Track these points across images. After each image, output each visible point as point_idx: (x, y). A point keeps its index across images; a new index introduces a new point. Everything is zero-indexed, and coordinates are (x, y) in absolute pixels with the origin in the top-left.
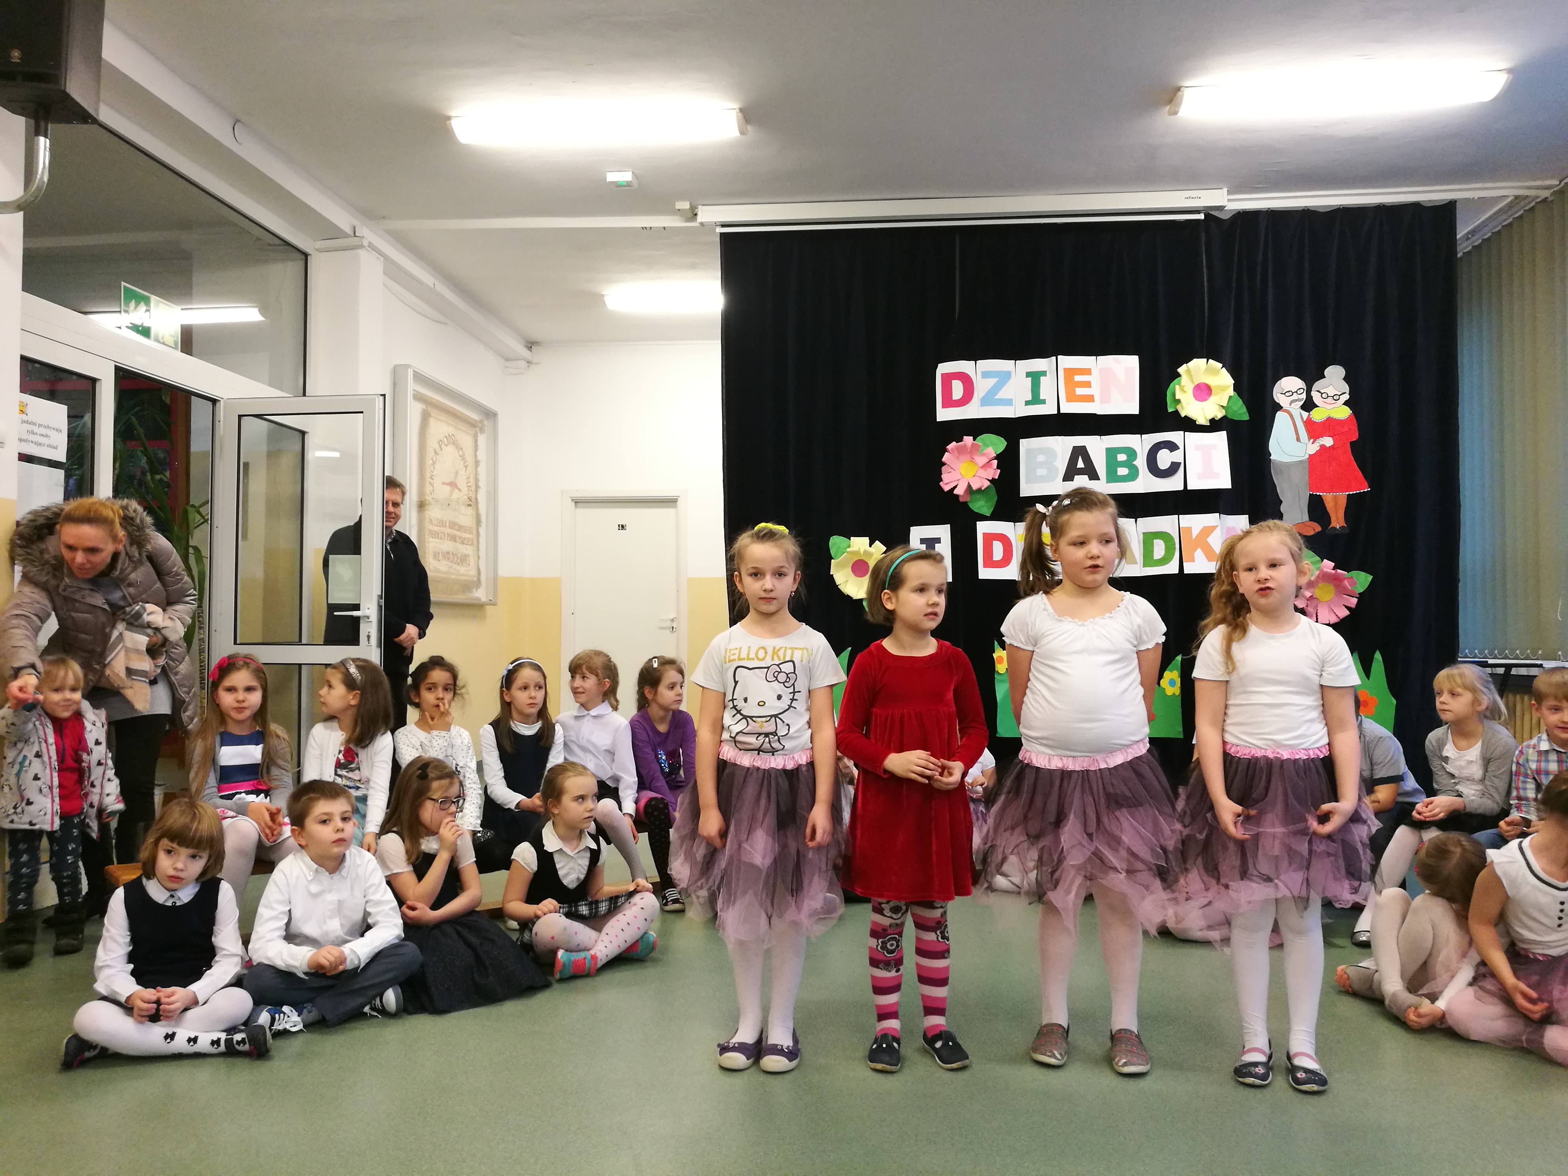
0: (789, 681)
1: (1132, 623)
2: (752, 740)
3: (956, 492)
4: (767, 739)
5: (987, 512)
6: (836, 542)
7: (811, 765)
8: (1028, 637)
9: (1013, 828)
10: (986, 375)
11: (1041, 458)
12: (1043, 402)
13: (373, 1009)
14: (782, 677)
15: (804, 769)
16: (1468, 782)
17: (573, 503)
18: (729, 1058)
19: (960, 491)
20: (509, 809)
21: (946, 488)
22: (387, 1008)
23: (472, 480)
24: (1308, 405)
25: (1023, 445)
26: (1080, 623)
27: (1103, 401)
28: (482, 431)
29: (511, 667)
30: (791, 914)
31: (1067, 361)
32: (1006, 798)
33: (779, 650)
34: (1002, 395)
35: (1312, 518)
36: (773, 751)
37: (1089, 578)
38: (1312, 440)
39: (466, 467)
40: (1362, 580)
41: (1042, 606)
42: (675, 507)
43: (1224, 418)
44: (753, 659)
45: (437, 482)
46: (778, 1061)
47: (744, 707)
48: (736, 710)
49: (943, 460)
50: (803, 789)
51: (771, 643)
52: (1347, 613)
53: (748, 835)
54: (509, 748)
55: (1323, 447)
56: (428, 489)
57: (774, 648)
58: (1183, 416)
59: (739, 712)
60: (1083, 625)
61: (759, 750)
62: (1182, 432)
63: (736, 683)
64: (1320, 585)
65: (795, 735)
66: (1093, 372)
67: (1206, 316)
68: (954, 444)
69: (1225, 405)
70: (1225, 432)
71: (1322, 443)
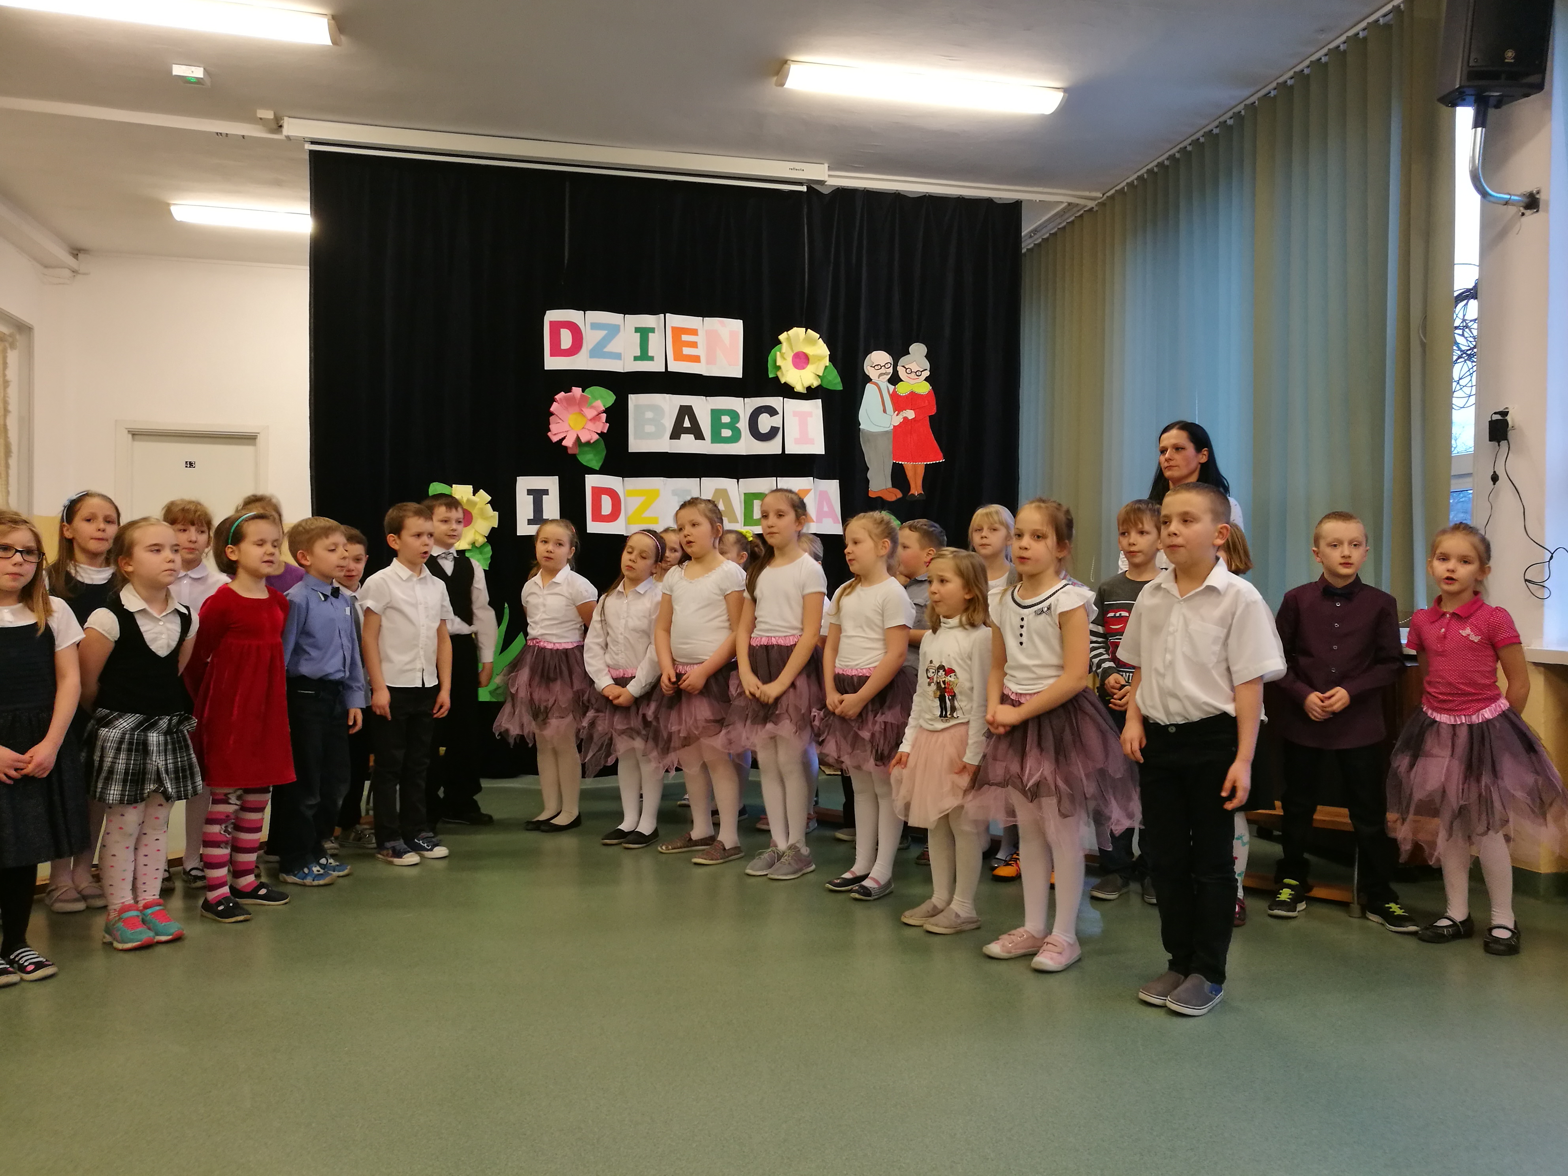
3: (564, 443)
5: (596, 466)
10: (595, 326)
11: (649, 415)
12: (652, 359)
17: (130, 436)
19: (568, 443)
21: (555, 439)
25: (632, 400)
27: (708, 363)
28: (13, 346)
31: (675, 320)
34: (610, 348)
35: (894, 485)
38: (896, 413)
42: (254, 444)
43: (819, 387)
49: (552, 409)
55: (905, 418)
58: (782, 382)
62: (781, 398)
66: (699, 332)
67: (806, 286)
68: (562, 394)
69: (820, 374)
70: (820, 400)
71: (905, 415)
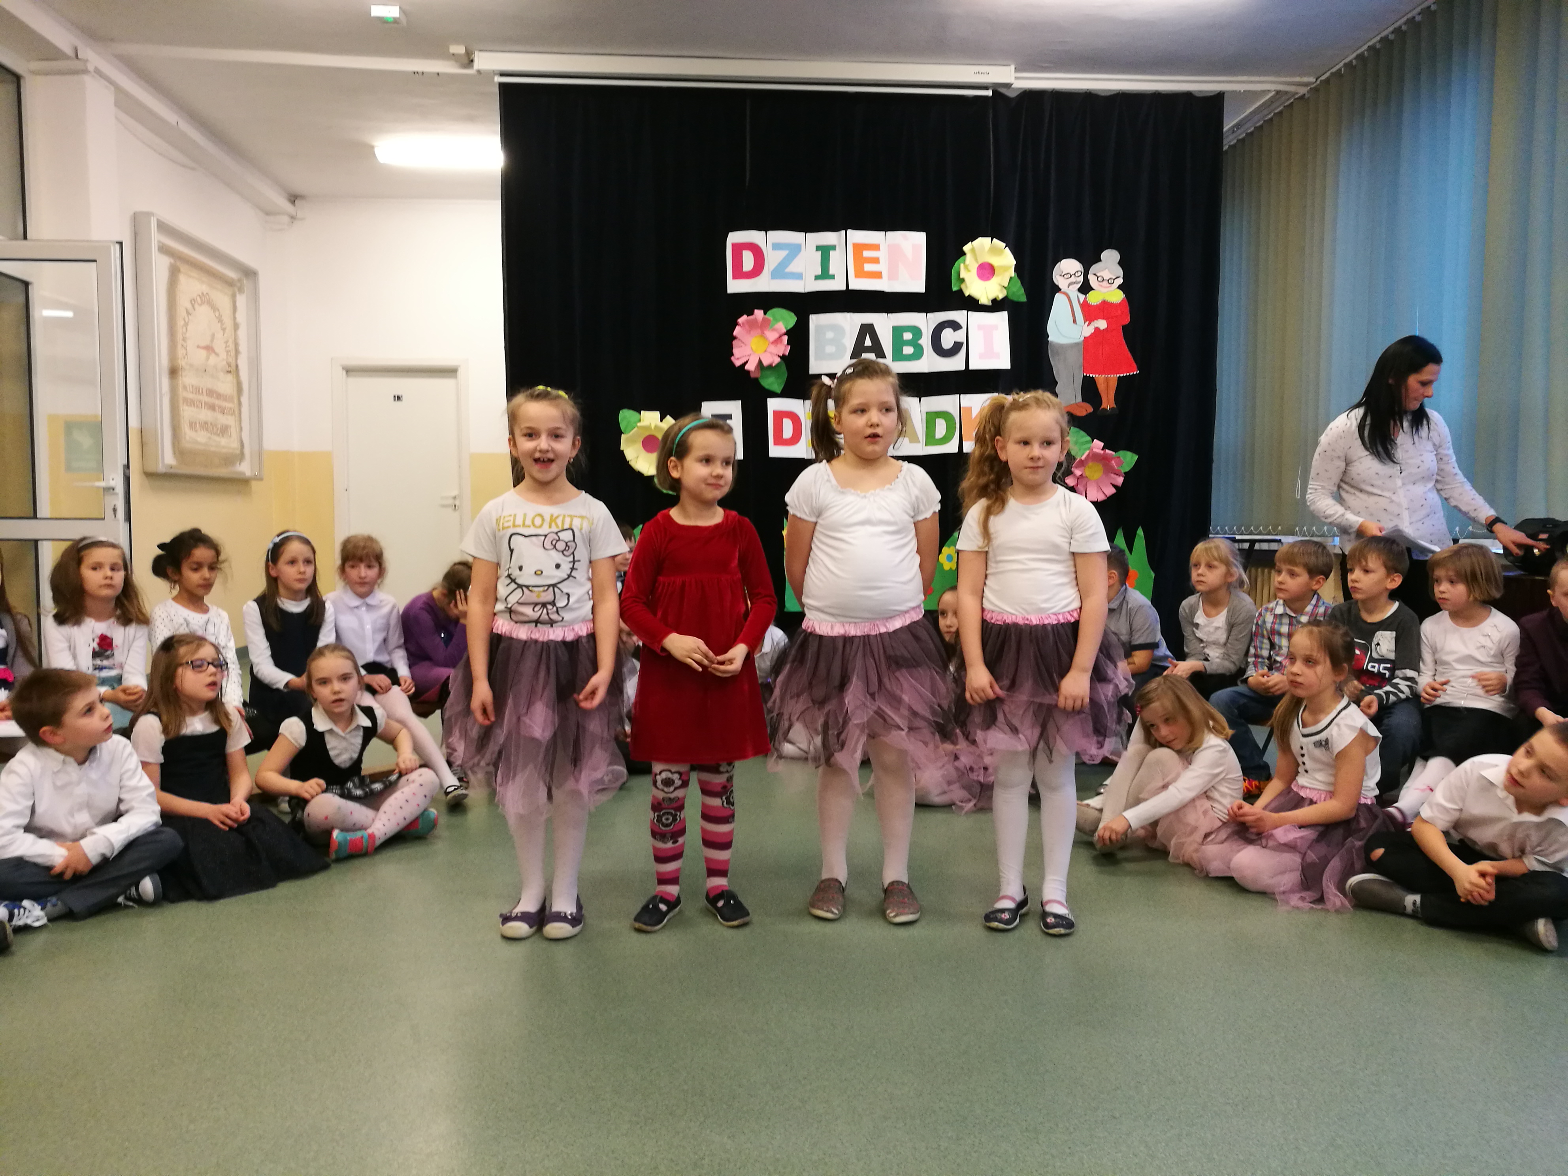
0: (568, 549)
1: (910, 494)
2: (528, 611)
3: (747, 367)
4: (545, 611)
5: (778, 390)
6: (626, 416)
7: (592, 637)
8: (812, 509)
9: (798, 695)
10: (777, 246)
11: (830, 335)
12: (833, 277)
13: (128, 898)
14: (561, 546)
15: (584, 640)
16: (1214, 646)
17: (344, 372)
18: (511, 927)
19: (751, 367)
20: (278, 690)
21: (738, 363)
22: (144, 897)
23: (231, 344)
24: (1085, 288)
26: (863, 494)
27: (890, 278)
28: (241, 290)
29: (277, 540)
30: (570, 784)
31: (857, 236)
32: (791, 667)
33: (557, 517)
35: (1084, 399)
36: (552, 623)
37: (870, 448)
38: (1087, 323)
39: (224, 330)
40: (1128, 459)
41: (826, 477)
42: (456, 377)
43: (1005, 299)
44: (529, 526)
45: (191, 345)
46: (561, 928)
47: (520, 576)
48: (511, 578)
49: (735, 333)
50: (584, 659)
51: (548, 510)
52: (1113, 491)
53: (528, 709)
54: (275, 625)
55: (1097, 329)
56: (180, 352)
57: (552, 516)
58: (967, 295)
59: (513, 581)
60: (865, 497)
61: (537, 622)
62: (965, 312)
63: (512, 551)
64: (1090, 464)
65: (576, 605)
66: (881, 247)
67: (992, 195)
68: (745, 317)
69: (1006, 285)
70: (1006, 313)
71: (1096, 325)
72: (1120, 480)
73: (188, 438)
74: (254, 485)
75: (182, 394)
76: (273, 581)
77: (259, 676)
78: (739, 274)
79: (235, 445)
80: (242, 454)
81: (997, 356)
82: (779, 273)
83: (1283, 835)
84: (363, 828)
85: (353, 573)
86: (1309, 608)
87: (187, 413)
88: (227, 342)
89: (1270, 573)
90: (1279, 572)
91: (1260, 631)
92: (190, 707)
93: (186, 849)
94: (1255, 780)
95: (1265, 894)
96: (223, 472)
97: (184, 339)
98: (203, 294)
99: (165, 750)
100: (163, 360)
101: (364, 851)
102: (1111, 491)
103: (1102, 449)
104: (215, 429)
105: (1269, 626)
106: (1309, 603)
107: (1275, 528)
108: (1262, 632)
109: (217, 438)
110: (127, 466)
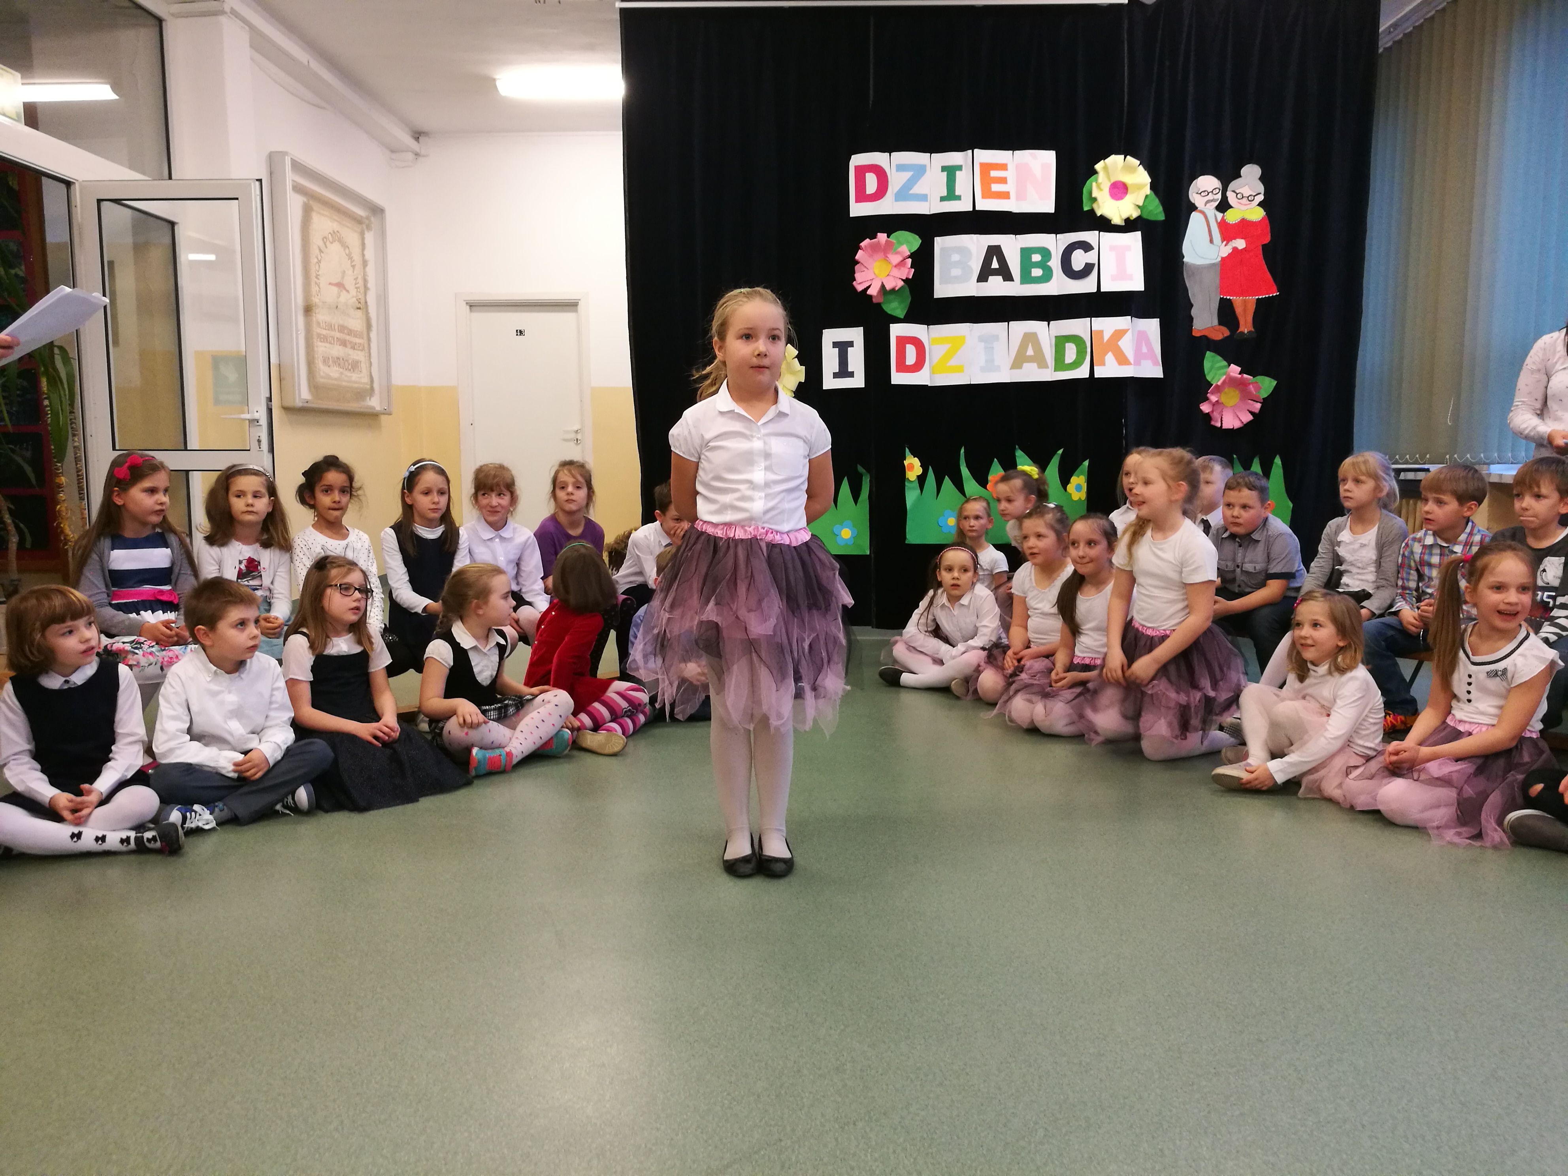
3: (869, 292)
5: (901, 314)
10: (901, 168)
11: (956, 257)
12: (959, 198)
13: (286, 807)
17: (468, 307)
19: (873, 291)
20: (416, 613)
21: (860, 288)
22: (299, 806)
23: (361, 283)
24: (1224, 206)
25: (937, 243)
27: (1018, 199)
28: (369, 228)
29: (413, 468)
31: (984, 156)
34: (917, 189)
38: (1225, 242)
39: (353, 267)
40: (1266, 385)
42: (576, 311)
43: (1139, 218)
45: (323, 282)
49: (857, 258)
52: (1250, 418)
54: (411, 551)
55: (1235, 249)
56: (314, 289)
58: (1098, 215)
62: (1097, 232)
64: (1226, 390)
66: (1009, 167)
67: (1125, 109)
68: (867, 241)
69: (1141, 204)
70: (1139, 233)
71: (1234, 245)
72: (1258, 406)
73: (322, 374)
74: (383, 418)
75: (316, 330)
76: (409, 509)
77: (398, 600)
78: (862, 197)
79: (366, 380)
80: (372, 388)
81: (1130, 278)
82: (903, 195)
83: (1435, 769)
84: (500, 747)
85: (484, 501)
86: (1463, 537)
87: (321, 349)
88: (356, 279)
89: (1415, 504)
90: (1426, 500)
91: (1406, 562)
92: (334, 628)
93: (335, 761)
94: (1399, 714)
95: (1416, 828)
96: (353, 406)
97: (317, 277)
98: (334, 232)
99: (314, 669)
100: (298, 299)
101: (502, 768)
102: (1247, 418)
103: (1240, 374)
104: (346, 364)
105: (1417, 557)
106: (1463, 531)
107: (1423, 457)
108: (1410, 562)
109: (349, 374)
110: (270, 399)
